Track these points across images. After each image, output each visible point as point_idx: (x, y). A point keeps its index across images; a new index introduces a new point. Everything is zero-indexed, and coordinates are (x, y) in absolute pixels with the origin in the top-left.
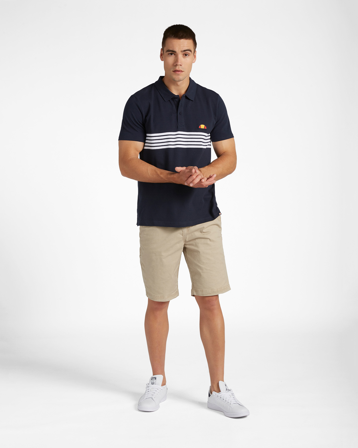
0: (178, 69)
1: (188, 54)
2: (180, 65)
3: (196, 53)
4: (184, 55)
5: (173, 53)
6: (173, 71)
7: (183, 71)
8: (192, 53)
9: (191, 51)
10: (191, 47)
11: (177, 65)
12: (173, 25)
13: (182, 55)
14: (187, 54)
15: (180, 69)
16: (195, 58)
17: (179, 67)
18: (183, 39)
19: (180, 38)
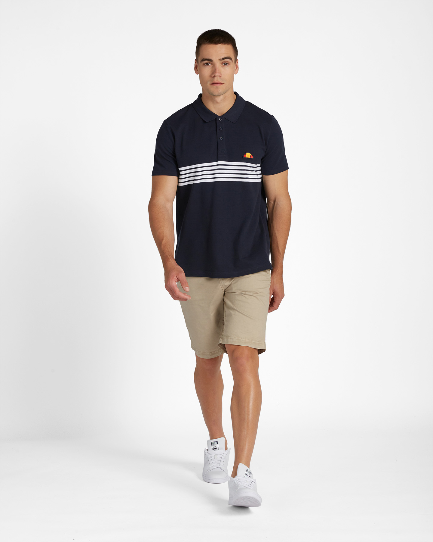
0: (217, 82)
1: (228, 63)
2: (219, 76)
3: (238, 62)
4: (223, 64)
5: (209, 61)
6: (210, 84)
7: (223, 83)
8: (232, 61)
9: (231, 59)
10: (231, 54)
11: (215, 76)
12: (207, 30)
13: (221, 65)
14: (226, 63)
15: (219, 81)
16: (237, 69)
17: (217, 79)
18: (220, 43)
19: (216, 43)
